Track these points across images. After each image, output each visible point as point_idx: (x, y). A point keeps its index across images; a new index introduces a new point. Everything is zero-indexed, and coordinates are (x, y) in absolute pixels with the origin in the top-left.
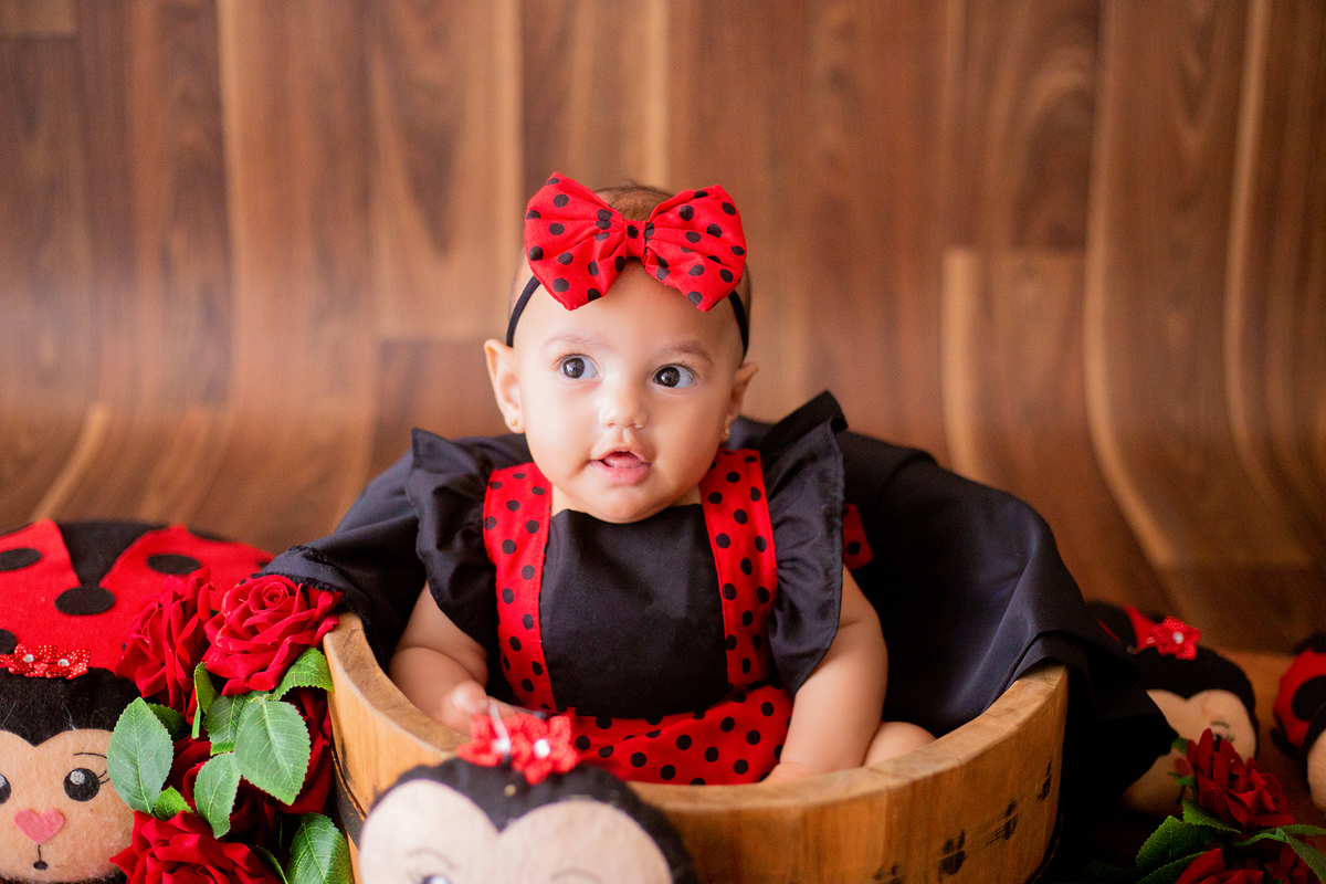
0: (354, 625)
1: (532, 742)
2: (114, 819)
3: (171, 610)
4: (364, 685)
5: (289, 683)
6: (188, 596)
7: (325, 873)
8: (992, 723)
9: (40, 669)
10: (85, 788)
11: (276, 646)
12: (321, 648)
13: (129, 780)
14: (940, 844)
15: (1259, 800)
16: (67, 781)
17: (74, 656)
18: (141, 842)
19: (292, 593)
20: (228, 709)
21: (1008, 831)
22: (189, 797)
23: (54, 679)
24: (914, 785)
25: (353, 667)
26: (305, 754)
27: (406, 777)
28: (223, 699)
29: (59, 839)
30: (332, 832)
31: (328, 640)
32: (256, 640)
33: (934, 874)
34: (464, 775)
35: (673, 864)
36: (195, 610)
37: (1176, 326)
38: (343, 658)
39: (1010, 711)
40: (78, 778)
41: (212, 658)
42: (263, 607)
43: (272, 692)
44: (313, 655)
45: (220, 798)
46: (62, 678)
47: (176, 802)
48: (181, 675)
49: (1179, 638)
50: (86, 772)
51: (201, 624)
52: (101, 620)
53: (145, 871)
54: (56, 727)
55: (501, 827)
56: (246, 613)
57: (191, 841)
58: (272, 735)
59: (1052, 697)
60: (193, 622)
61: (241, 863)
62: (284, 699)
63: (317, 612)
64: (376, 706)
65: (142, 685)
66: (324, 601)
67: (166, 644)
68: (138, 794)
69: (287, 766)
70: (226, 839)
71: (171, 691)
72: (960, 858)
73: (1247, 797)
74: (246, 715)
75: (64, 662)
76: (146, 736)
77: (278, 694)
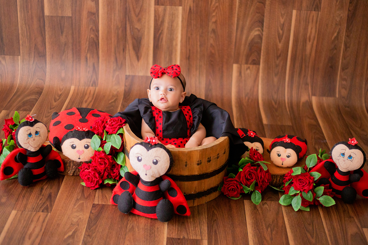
0: (128, 125)
1: (153, 140)
2: (91, 152)
3: (100, 122)
4: (129, 133)
5: (118, 133)
6: (103, 120)
7: (122, 160)
8: (216, 142)
9: (81, 130)
10: (87, 147)
11: (116, 127)
12: (123, 128)
13: (94, 146)
14: (207, 158)
15: (258, 157)
16: (85, 146)
17: (85, 128)
18: (95, 155)
19: (119, 120)
20: (109, 136)
21: (218, 158)
22: (103, 148)
23: (83, 131)
24: (203, 149)
25: (128, 131)
26: (121, 142)
27: (136, 144)
28: (108, 135)
29: (83, 154)
30: (123, 154)
31: (124, 127)
32: (113, 127)
33: (206, 163)
34: (144, 144)
35: (170, 157)
36: (104, 122)
37: (276, 80)
38: (126, 129)
39: (219, 141)
40: (86, 146)
41: (106, 129)
42: (114, 122)
43: (115, 134)
44: (122, 129)
45: (108, 148)
46: (84, 131)
47: (101, 149)
48: (102, 131)
49: (252, 134)
50: (87, 145)
51: (105, 124)
52: (86, 123)
53: (96, 159)
54: (83, 138)
55: (148, 151)
56: (112, 123)
57: (103, 155)
58: (116, 140)
59: (225, 139)
60: (103, 124)
61: (110, 158)
62: (118, 135)
63: (122, 123)
64: (131, 136)
65: (96, 133)
66: (123, 121)
67: (99, 127)
68: (95, 148)
69: (118, 144)
70: (108, 155)
71: (100, 134)
72: (210, 160)
73: (256, 156)
74: (111, 137)
75: (84, 129)
76: (96, 140)
77: (117, 134)
